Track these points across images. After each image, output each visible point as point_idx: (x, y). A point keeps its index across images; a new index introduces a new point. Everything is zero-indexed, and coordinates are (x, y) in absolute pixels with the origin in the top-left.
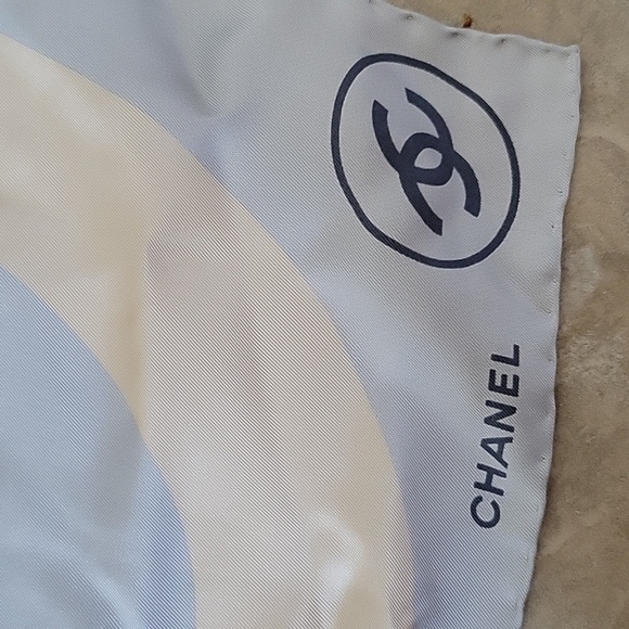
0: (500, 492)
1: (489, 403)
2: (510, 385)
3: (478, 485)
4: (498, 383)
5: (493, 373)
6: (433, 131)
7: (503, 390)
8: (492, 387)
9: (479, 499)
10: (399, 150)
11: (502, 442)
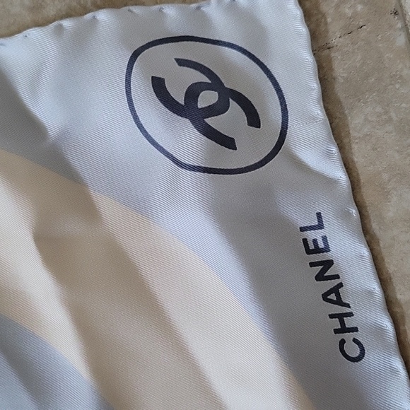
0: (355, 330)
1: (312, 265)
2: (321, 245)
3: (336, 331)
4: (312, 246)
5: (305, 241)
6: (205, 79)
7: (317, 250)
8: (309, 252)
9: (342, 342)
10: (183, 103)
11: (336, 290)
